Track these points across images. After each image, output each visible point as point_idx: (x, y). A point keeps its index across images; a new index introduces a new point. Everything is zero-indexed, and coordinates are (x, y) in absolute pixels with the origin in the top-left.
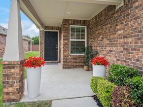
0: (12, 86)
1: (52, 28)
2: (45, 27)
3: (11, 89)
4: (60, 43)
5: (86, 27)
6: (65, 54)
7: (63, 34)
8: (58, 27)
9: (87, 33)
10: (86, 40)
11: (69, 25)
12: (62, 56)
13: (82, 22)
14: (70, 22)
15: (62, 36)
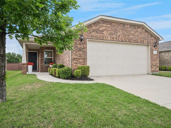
0: (24, 70)
1: (33, 50)
2: (29, 49)
3: (24, 71)
4: (39, 59)
5: (53, 51)
6: (41, 64)
7: (40, 54)
8: (37, 49)
9: (53, 54)
10: (53, 58)
11: (43, 50)
12: (40, 66)
13: (50, 48)
14: (44, 48)
15: (40, 55)
